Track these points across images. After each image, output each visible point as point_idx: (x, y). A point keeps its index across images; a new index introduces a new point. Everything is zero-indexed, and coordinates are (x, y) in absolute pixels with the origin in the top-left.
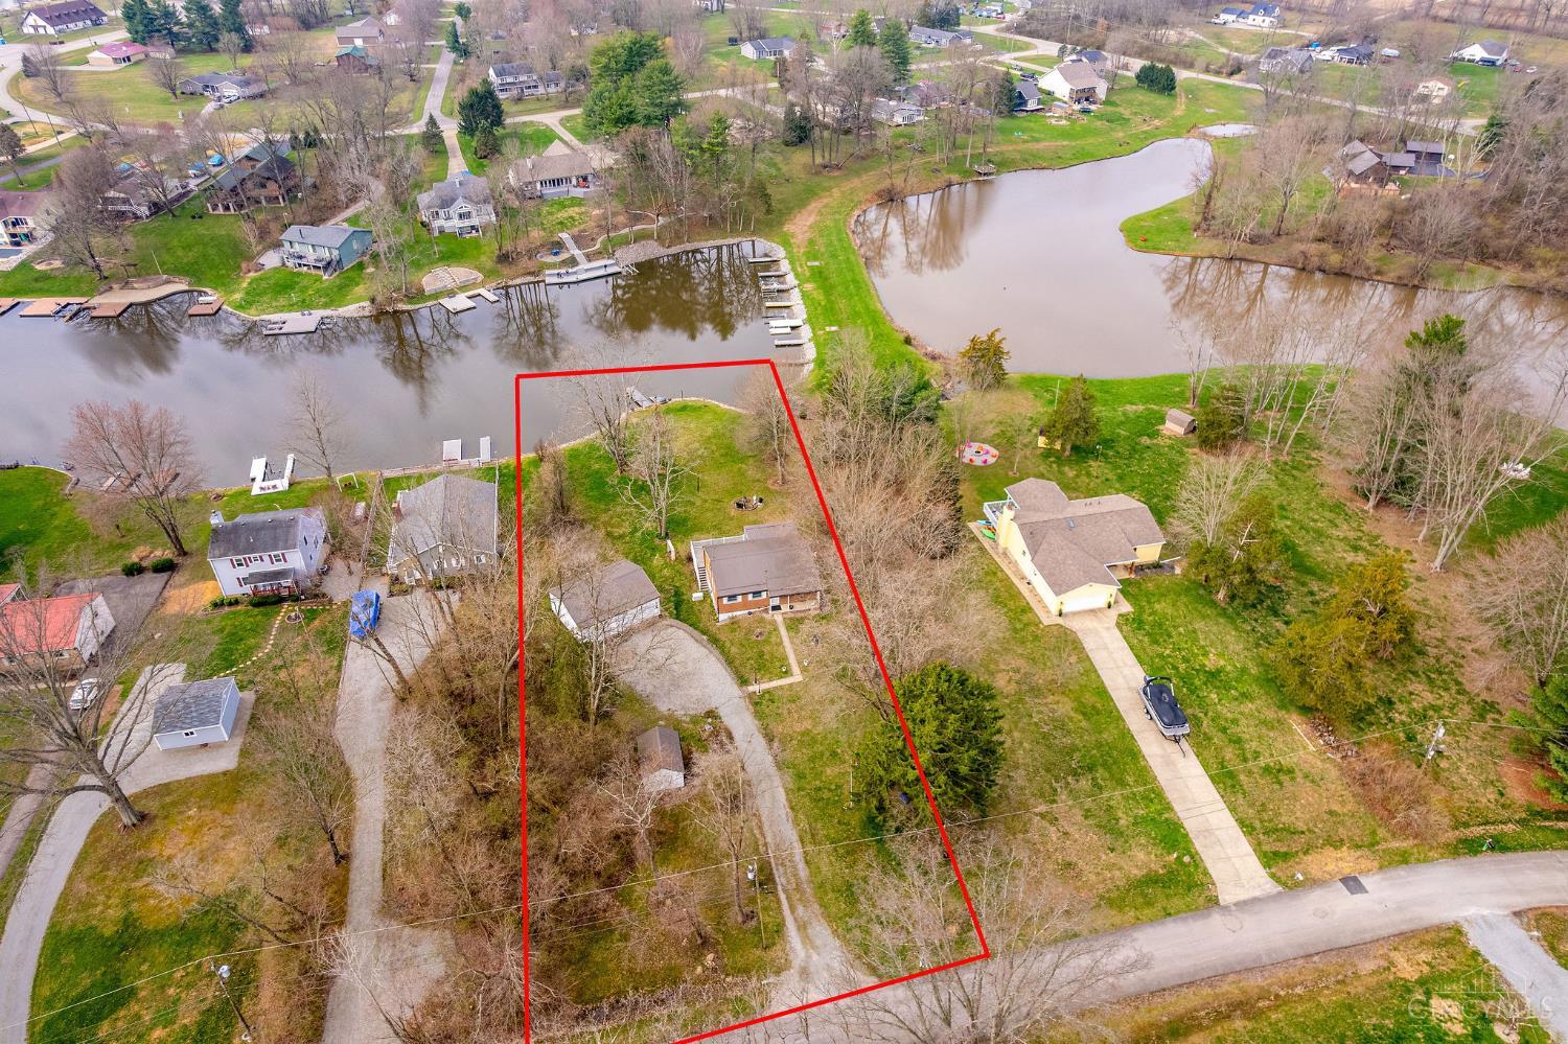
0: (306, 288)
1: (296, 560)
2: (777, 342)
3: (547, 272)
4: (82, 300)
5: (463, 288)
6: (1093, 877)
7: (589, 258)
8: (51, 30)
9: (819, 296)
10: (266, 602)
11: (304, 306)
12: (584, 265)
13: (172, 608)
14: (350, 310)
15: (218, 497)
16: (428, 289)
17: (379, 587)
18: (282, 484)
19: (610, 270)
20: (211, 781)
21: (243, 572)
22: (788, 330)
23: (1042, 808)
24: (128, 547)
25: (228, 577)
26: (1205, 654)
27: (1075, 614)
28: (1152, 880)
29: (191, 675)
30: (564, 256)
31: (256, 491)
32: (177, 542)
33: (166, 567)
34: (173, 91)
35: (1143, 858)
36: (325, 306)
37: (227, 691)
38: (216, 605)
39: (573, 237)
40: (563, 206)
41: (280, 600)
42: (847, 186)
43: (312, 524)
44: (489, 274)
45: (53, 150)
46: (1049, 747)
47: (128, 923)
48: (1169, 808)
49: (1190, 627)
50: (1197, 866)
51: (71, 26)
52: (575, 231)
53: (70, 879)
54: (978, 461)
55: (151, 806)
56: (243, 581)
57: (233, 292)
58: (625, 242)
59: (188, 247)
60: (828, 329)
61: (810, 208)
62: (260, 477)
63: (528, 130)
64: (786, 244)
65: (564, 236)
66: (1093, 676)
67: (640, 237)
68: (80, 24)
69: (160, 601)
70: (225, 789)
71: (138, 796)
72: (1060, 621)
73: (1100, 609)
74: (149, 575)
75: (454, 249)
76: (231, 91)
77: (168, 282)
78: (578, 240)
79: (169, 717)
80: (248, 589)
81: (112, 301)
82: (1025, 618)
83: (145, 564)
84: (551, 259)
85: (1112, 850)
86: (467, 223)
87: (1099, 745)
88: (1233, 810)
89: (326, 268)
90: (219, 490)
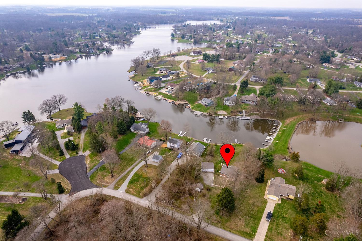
0: (202, 108)
1: (176, 146)
2: (266, 140)
3: (238, 116)
4: (175, 101)
5: (223, 115)
6: (239, 228)
7: (246, 116)
8: (194, 55)
9: (280, 135)
10: (171, 150)
11: (200, 111)
12: (244, 117)
13: (162, 146)
14: (206, 113)
15: (174, 134)
16: (218, 113)
17: (184, 153)
18: (182, 136)
19: (248, 119)
20: (155, 166)
21: (170, 145)
22: (270, 139)
23: (240, 218)
24: (162, 137)
25: (168, 145)
26: (286, 215)
27: (270, 199)
28: (246, 233)
29: (159, 154)
30: (242, 114)
31: (179, 135)
32: (166, 139)
33: (164, 141)
34: (203, 69)
35: (248, 230)
36: (203, 112)
37: (161, 157)
38: (166, 148)
39: (245, 111)
40: (247, 105)
41: (172, 150)
42: (304, 115)
43: (180, 142)
44: (228, 114)
45: (183, 77)
46: (248, 212)
47: (141, 175)
48: (258, 227)
49: (288, 210)
50: (254, 235)
51: (197, 54)
52: (246, 110)
53: (139, 169)
54: (280, 172)
55: (149, 166)
56: (170, 146)
57: (192, 105)
58: (253, 115)
59: (190, 97)
60: (276, 141)
61: (293, 118)
62: (180, 134)
63: (252, 89)
64: (283, 123)
65: (244, 111)
66: (264, 208)
67: (256, 114)
68: (198, 54)
69: (161, 145)
70: (155, 167)
71: (148, 164)
72: (267, 199)
73: (275, 201)
74: (162, 141)
75: (225, 108)
76: (211, 71)
77: (186, 102)
78: (246, 112)
79: (155, 157)
80: (170, 147)
81: (178, 102)
82: (262, 196)
83: (162, 140)
84: (239, 114)
85: (244, 227)
86: (230, 104)
87: (256, 216)
88: (267, 233)
89: (206, 106)
90: (175, 134)
